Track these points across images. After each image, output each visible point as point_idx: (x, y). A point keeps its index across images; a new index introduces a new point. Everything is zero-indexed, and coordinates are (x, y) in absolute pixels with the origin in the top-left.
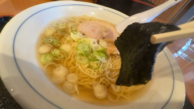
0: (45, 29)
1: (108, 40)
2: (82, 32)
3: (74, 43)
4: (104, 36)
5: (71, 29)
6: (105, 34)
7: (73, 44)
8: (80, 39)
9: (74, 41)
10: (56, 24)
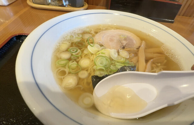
0: (59, 43)
1: (129, 49)
2: (99, 43)
3: (93, 56)
4: (124, 45)
5: (87, 42)
6: (125, 43)
7: (92, 58)
8: (99, 51)
9: (92, 54)
10: (70, 37)
